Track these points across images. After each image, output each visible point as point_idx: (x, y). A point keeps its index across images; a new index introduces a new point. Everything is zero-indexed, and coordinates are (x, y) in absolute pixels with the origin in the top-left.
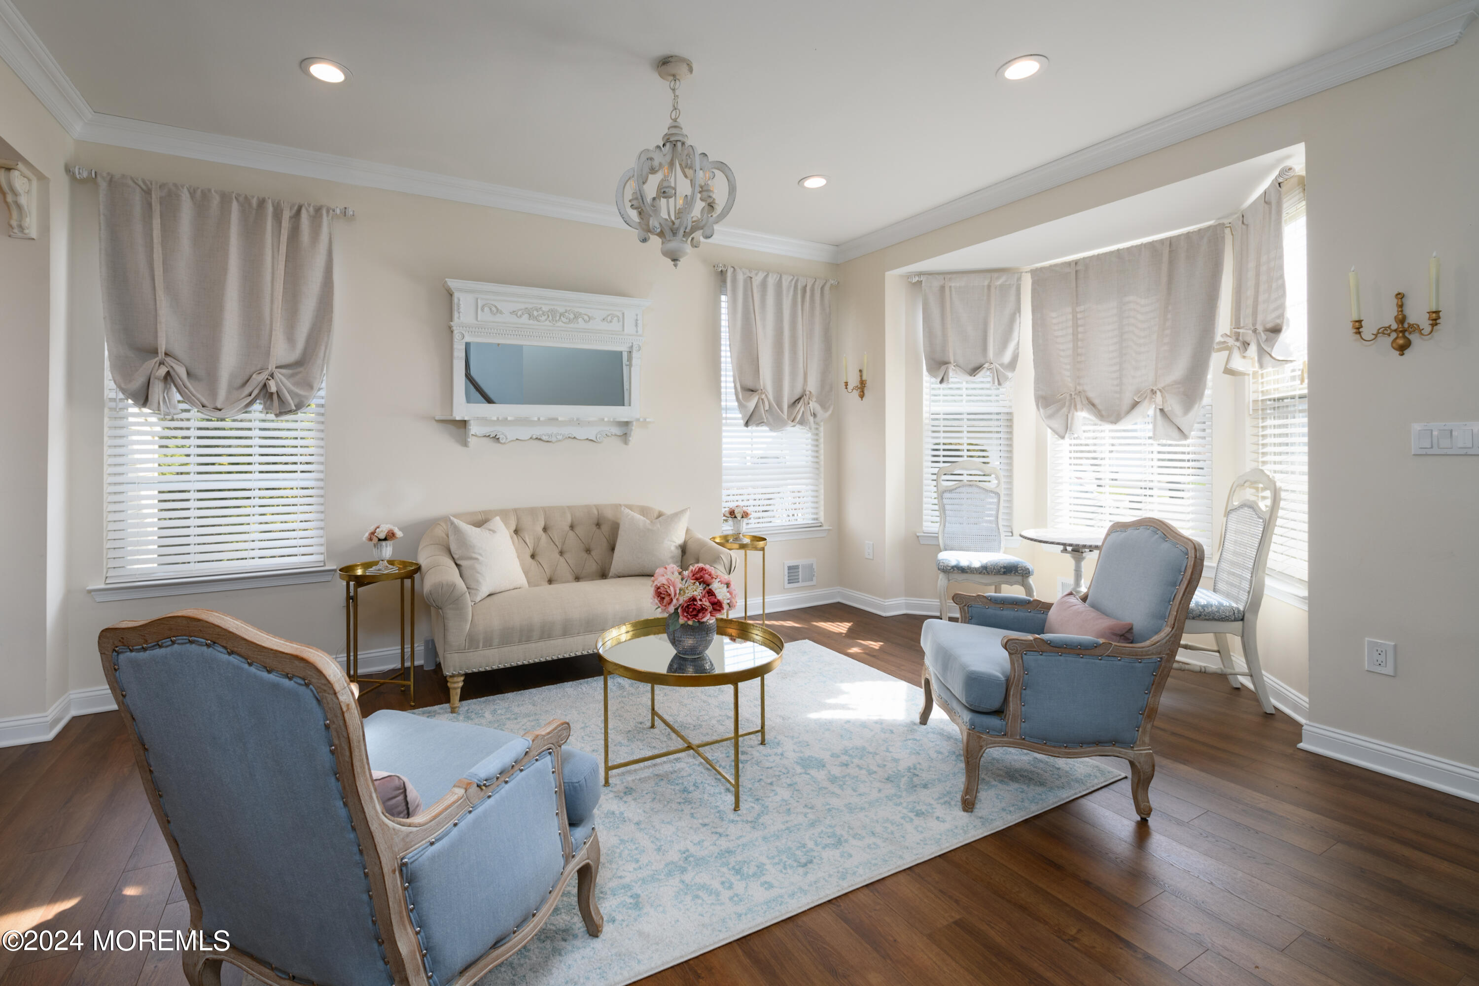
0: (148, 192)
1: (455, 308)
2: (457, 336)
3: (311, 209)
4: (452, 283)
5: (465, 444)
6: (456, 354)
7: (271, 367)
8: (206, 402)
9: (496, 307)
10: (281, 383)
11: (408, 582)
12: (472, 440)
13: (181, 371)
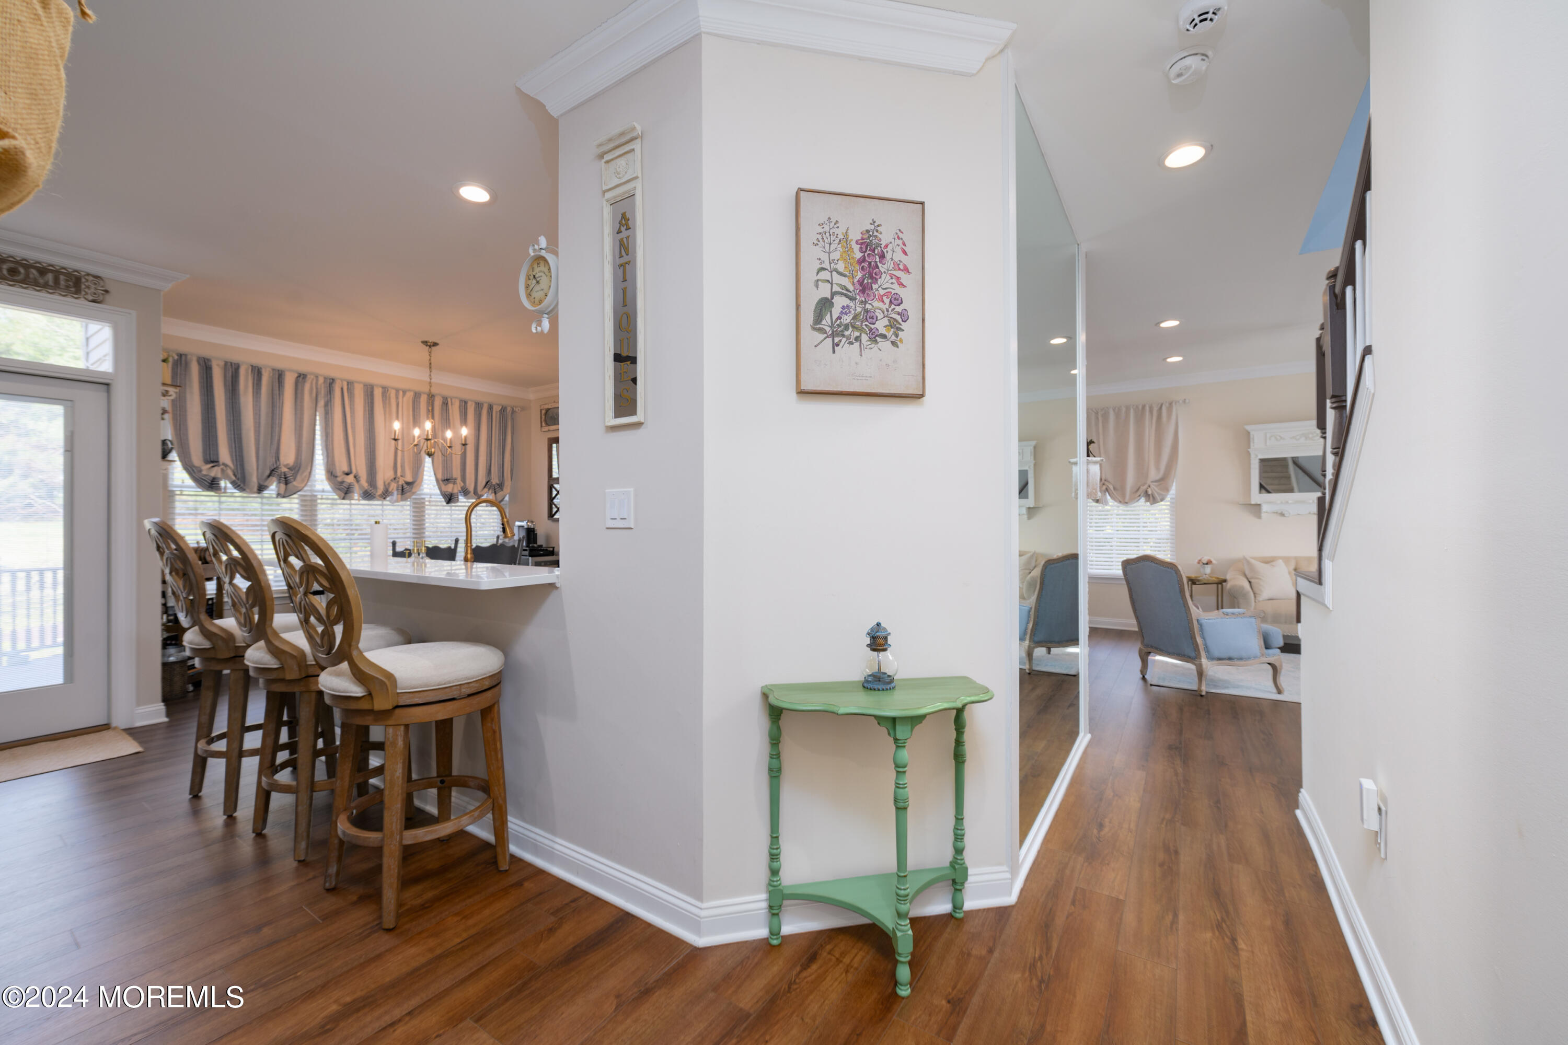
0: (1097, 413)
1: (1251, 440)
2: (1253, 456)
3: (1167, 404)
4: (1248, 428)
5: (1259, 517)
6: (1252, 466)
7: (1149, 482)
8: (1121, 500)
9: (1280, 436)
10: (1154, 489)
11: (1220, 586)
12: (1263, 515)
13: (1111, 487)
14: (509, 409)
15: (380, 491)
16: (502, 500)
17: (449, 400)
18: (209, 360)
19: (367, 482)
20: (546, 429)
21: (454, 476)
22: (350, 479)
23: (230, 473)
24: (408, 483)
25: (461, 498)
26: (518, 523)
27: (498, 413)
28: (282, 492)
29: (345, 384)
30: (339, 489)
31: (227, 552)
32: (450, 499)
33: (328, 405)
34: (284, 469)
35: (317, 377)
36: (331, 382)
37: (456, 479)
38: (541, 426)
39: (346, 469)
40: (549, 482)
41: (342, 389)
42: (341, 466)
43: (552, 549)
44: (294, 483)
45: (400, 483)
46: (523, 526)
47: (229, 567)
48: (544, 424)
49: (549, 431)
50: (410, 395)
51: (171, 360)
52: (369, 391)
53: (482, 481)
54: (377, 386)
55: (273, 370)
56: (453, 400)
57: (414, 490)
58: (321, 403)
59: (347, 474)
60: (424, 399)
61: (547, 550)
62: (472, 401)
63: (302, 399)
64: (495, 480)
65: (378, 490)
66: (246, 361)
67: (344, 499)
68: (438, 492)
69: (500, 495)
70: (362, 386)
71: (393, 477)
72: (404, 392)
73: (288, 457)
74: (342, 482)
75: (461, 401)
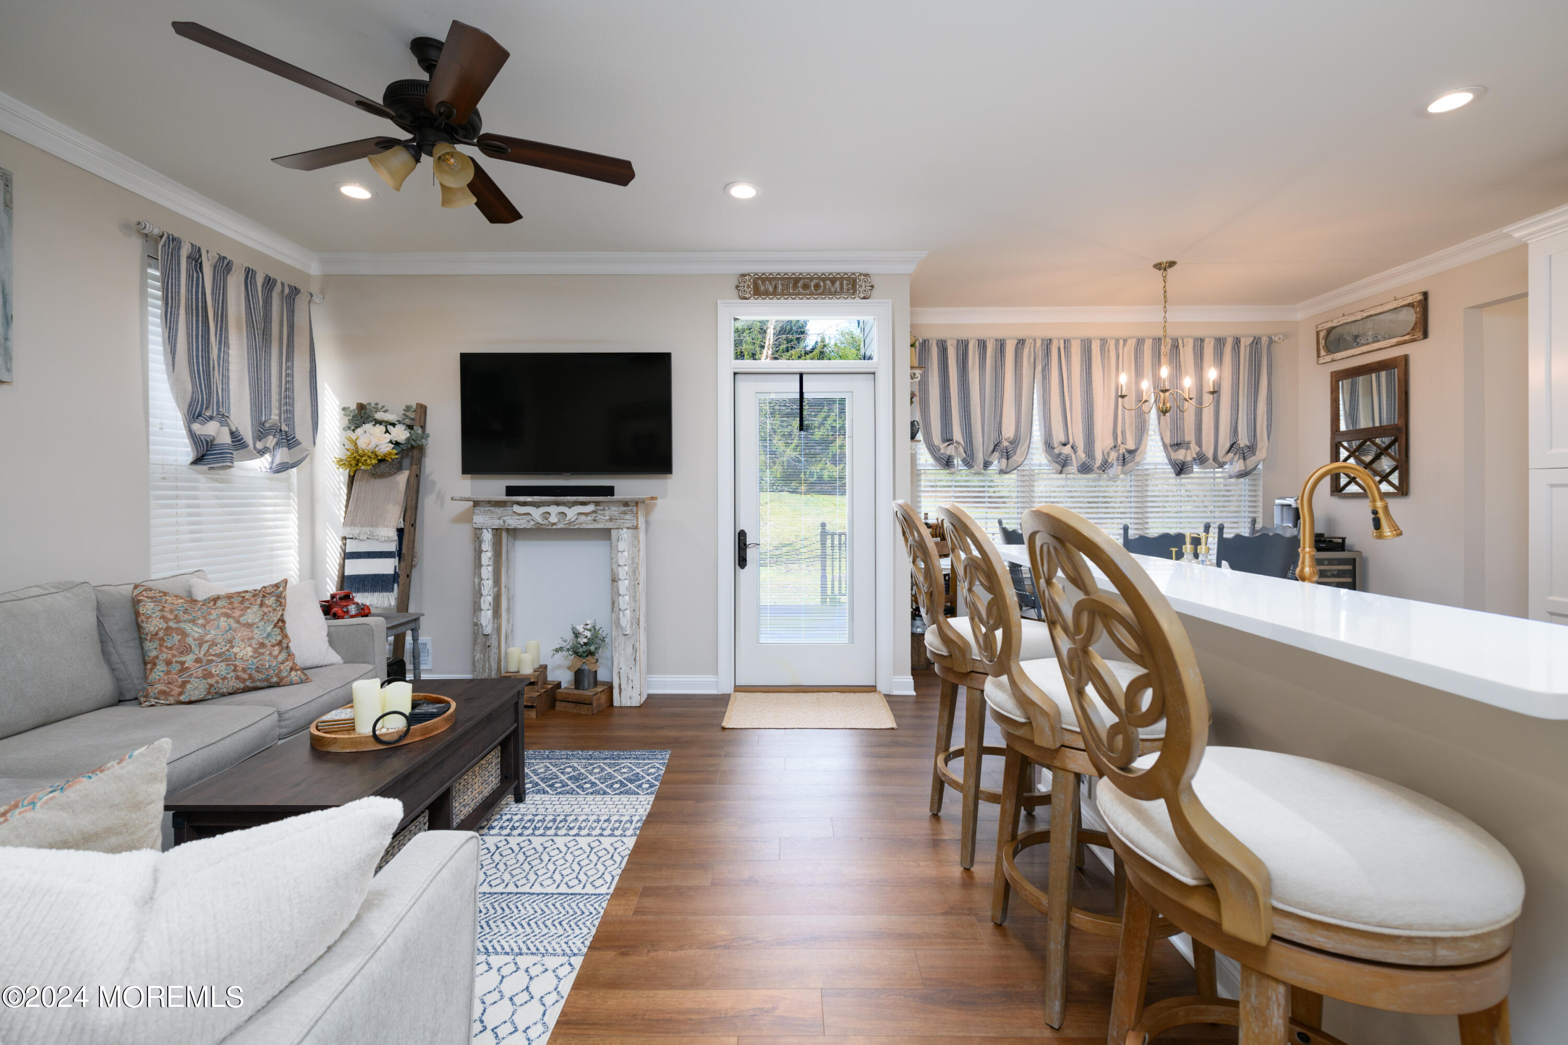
14: (1264, 340)
16: (1255, 468)
17: (1180, 341)
18: (945, 341)
19: (1085, 452)
20: (1329, 358)
21: (1187, 439)
22: (1067, 450)
23: (961, 450)
24: (1131, 452)
25: (1196, 469)
26: (1278, 502)
27: (1248, 348)
28: (1004, 467)
29: (1062, 342)
30: (1056, 462)
31: (967, 550)
32: (1181, 469)
33: (1046, 368)
34: (1005, 444)
35: (1035, 340)
36: (1048, 343)
37: (1189, 443)
38: (1319, 356)
39: (1063, 439)
40: (1333, 438)
41: (1059, 349)
42: (1058, 436)
43: (1340, 541)
44: (1014, 457)
45: (1121, 452)
46: (1290, 505)
47: (968, 568)
48: (1323, 353)
49: (1333, 361)
50: (1132, 343)
51: (917, 344)
52: (1086, 346)
53: (1224, 444)
54: (1094, 338)
55: (996, 340)
56: (1185, 341)
57: (1137, 459)
58: (1039, 368)
59: (1065, 445)
60: (1148, 345)
61: (1331, 541)
62: (1210, 337)
63: (1021, 366)
64: (1243, 441)
65: (1097, 461)
66: (972, 336)
67: (1061, 472)
68: (1166, 461)
69: (1251, 462)
70: (1079, 341)
71: (1112, 445)
72: (1125, 341)
73: (1008, 431)
74: (1060, 454)
75: (1195, 339)
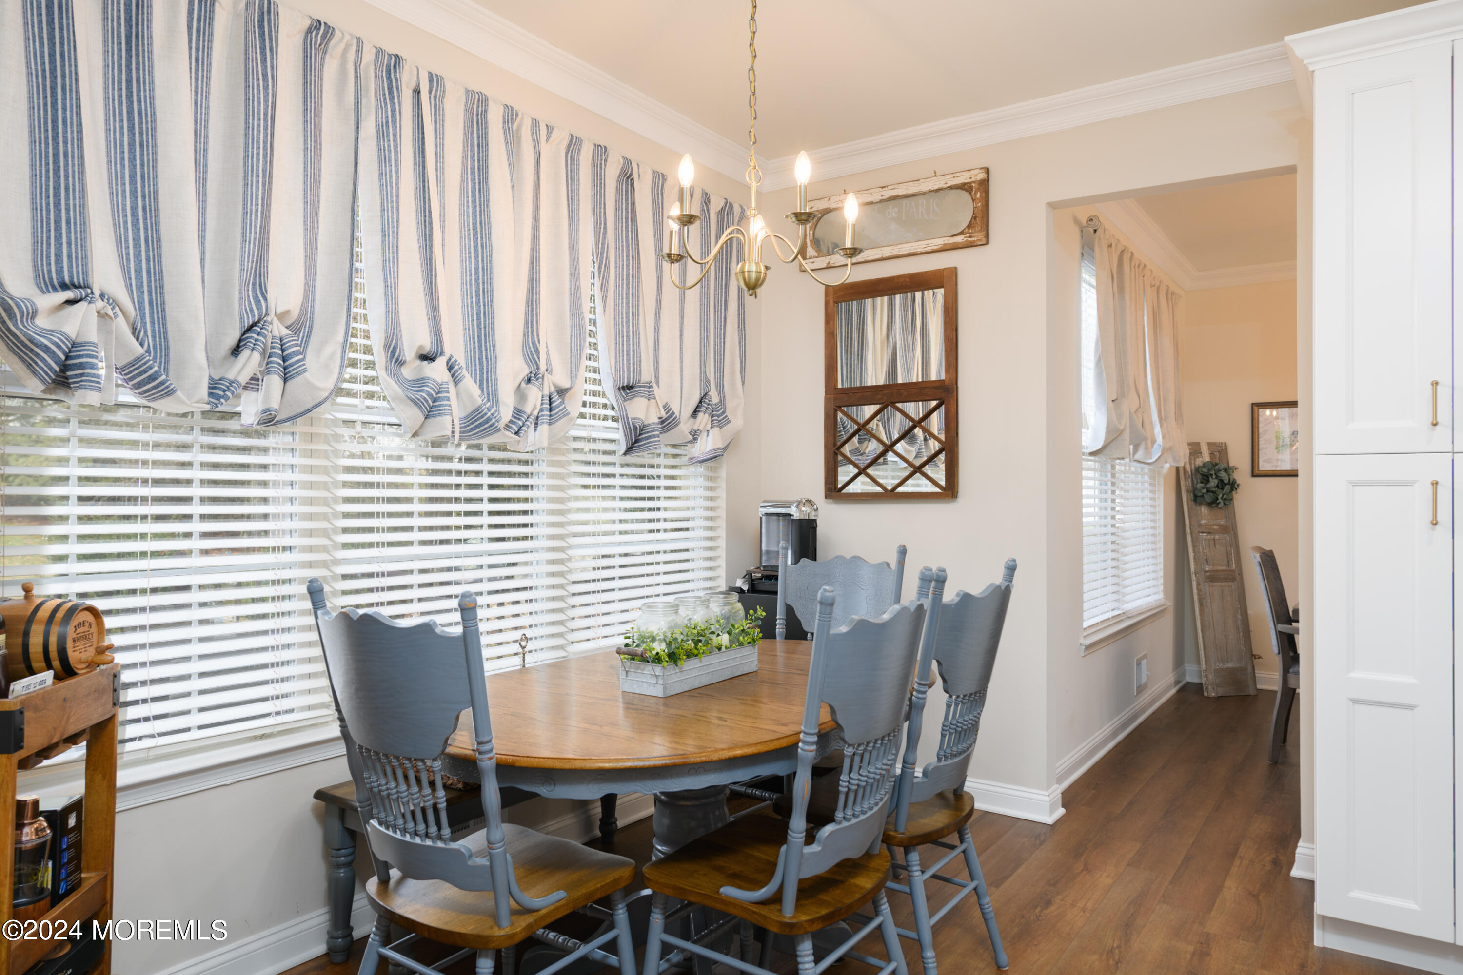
14: (736, 210)
15: (506, 414)
19: (476, 380)
20: (822, 262)
21: (644, 377)
22: (436, 372)
24: (560, 392)
27: (718, 217)
29: (425, 77)
30: (415, 402)
33: (387, 133)
34: (278, 329)
35: (358, 41)
37: (647, 385)
38: (803, 257)
39: (427, 343)
40: (827, 398)
41: (417, 90)
42: (416, 331)
44: (305, 377)
45: (545, 389)
46: (787, 515)
48: (810, 252)
49: (827, 268)
54: (492, 98)
56: (642, 169)
59: (430, 357)
63: (319, 103)
64: (714, 392)
65: (501, 408)
70: (461, 91)
71: (528, 369)
74: (420, 381)
75: (655, 173)
